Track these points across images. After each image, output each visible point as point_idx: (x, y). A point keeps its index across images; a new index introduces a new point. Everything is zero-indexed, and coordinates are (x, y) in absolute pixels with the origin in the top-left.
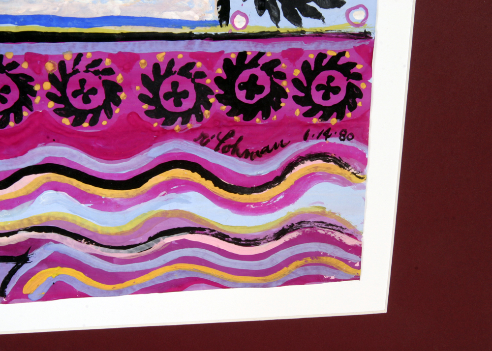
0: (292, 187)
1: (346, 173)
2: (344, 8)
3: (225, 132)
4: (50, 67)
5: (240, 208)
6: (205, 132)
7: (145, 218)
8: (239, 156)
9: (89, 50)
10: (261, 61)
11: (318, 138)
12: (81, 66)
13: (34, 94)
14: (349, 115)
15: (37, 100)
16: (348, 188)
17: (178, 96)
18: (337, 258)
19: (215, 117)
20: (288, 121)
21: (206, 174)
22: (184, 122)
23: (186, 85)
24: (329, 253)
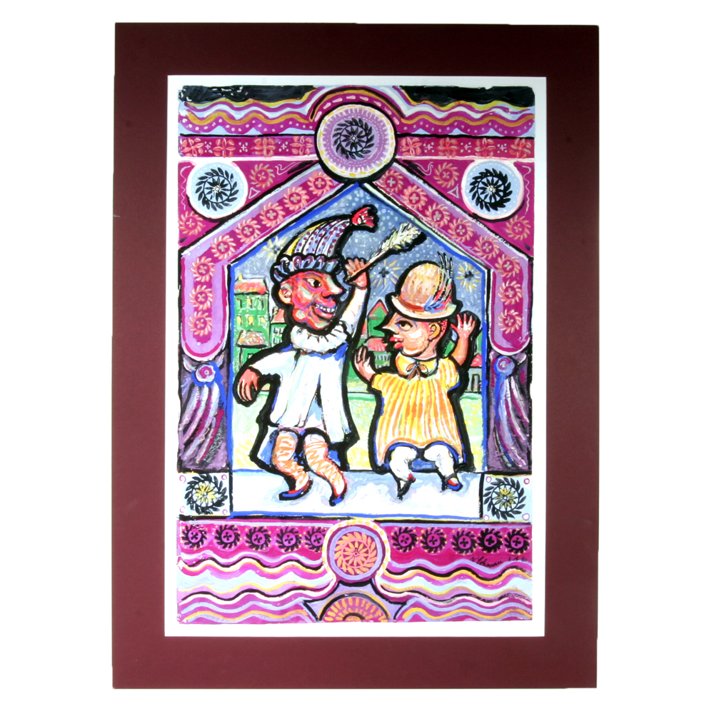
0: (505, 579)
1: (525, 574)
2: (521, 514)
3: (481, 557)
4: (423, 532)
5: (485, 586)
6: (474, 556)
7: (450, 589)
8: (485, 566)
9: (436, 526)
10: (494, 532)
11: (514, 560)
12: (433, 532)
13: (416, 541)
14: (525, 552)
15: (417, 543)
16: (526, 580)
17: (465, 543)
18: (523, 610)
19: (477, 551)
20: (503, 553)
21: (473, 573)
22: (466, 553)
23: (468, 539)
24: (519, 607)
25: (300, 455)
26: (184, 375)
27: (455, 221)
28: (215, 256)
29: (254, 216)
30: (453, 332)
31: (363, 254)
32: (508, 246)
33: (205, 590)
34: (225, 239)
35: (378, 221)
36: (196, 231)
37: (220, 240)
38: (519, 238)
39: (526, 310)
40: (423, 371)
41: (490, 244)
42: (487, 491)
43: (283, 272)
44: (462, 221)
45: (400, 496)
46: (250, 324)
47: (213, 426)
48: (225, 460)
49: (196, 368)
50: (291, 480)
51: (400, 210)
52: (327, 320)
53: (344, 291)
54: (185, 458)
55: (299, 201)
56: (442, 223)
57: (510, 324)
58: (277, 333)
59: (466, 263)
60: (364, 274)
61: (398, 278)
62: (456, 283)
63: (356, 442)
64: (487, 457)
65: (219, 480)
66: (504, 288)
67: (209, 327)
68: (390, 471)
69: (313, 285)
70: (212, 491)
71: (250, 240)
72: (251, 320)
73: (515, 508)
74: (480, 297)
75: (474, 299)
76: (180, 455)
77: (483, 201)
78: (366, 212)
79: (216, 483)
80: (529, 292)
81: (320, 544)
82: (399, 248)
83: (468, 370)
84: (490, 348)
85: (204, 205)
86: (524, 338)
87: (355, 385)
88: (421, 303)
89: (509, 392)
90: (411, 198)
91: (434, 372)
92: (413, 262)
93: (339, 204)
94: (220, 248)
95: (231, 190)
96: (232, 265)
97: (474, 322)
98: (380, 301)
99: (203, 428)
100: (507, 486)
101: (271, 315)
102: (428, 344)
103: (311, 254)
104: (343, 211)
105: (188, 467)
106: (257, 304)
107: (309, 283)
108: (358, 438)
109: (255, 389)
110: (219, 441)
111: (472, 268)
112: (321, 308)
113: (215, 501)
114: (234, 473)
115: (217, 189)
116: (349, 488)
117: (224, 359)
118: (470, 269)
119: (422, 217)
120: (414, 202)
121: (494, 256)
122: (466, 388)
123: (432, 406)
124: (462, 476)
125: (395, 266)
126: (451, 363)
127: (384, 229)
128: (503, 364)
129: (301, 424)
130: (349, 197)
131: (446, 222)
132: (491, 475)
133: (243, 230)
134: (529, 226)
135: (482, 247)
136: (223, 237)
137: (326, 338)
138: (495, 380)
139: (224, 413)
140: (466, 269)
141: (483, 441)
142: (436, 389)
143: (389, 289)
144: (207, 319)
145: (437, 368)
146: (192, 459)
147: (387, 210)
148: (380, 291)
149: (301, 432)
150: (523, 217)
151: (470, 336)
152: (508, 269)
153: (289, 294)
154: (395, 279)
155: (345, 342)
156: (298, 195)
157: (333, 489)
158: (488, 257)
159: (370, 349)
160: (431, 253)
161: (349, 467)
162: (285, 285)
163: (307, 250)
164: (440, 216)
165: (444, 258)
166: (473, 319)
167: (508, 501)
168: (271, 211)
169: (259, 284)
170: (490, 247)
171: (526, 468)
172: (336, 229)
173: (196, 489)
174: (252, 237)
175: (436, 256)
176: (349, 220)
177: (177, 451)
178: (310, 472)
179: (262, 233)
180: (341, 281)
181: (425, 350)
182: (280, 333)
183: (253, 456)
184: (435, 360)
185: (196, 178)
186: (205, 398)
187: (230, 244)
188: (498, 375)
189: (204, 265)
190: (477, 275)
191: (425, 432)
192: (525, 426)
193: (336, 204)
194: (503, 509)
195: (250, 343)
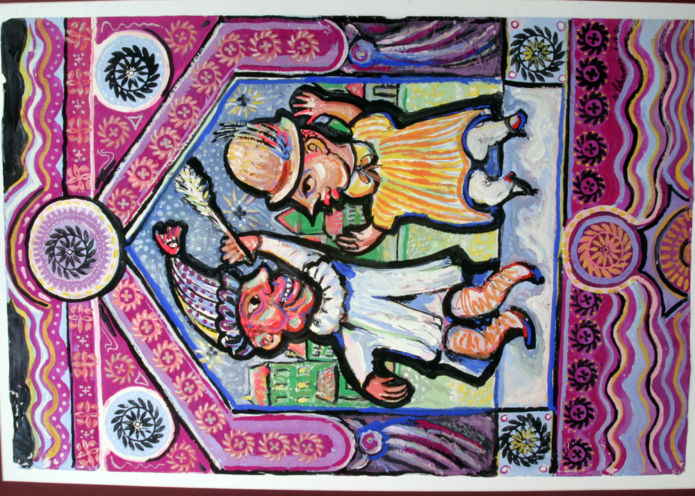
0: (641, 56)
1: (635, 29)
2: (558, 32)
3: (612, 87)
4: (579, 163)
5: (650, 81)
6: (612, 96)
7: (653, 127)
8: (624, 81)
9: (572, 145)
10: (580, 69)
11: (617, 43)
12: (579, 149)
13: (590, 171)
14: (606, 29)
15: (593, 170)
16: (643, 28)
17: (595, 108)
18: (681, 32)
19: (605, 91)
20: (608, 57)
21: (632, 97)
22: (607, 105)
23: (590, 104)
24: (677, 37)
25: (478, 323)
26: (373, 469)
27: (173, 121)
28: (221, 428)
29: (171, 379)
30: (318, 121)
31: (215, 241)
32: (204, 50)
33: (644, 441)
34: (200, 417)
35: (173, 221)
36: (190, 451)
37: (201, 422)
38: (194, 35)
39: (289, 24)
40: (369, 160)
41: (201, 73)
42: (528, 77)
43: (240, 344)
44: (172, 111)
45: (533, 192)
46: (307, 387)
47: (438, 432)
48: (482, 418)
49: (365, 453)
50: (510, 335)
51: (159, 191)
52: (302, 287)
53: (264, 265)
54: (479, 467)
55: (150, 322)
56: (175, 137)
57: (307, 46)
58: (319, 352)
59: (227, 105)
60: (241, 239)
61: (246, 195)
62: (252, 118)
63: (462, 250)
64: (483, 77)
65: (507, 424)
66: (259, 54)
67: (312, 437)
68: (500, 205)
69: (255, 306)
70: (521, 434)
71: (201, 385)
72: (302, 385)
73: (549, 40)
74: (271, 85)
75: (275, 93)
76: (474, 473)
77: (146, 83)
78: (162, 236)
79: (511, 429)
80: (264, 22)
81: (592, 297)
82: (207, 193)
83: (368, 101)
84: (339, 73)
85: (158, 441)
86: (325, 27)
87: (388, 251)
88: (279, 164)
89: (397, 48)
90: (143, 177)
91: (371, 146)
92: (225, 175)
93: (153, 272)
94: (211, 423)
95: (138, 407)
96: (232, 408)
97: (304, 93)
98: (276, 218)
99: (440, 445)
100: (521, 51)
101: (296, 360)
102: (334, 154)
103: (217, 307)
104: (162, 265)
105: (490, 463)
106: (282, 377)
107: (254, 310)
108: (457, 247)
109: (391, 381)
110: (458, 425)
111: (234, 96)
112: (286, 295)
113: (534, 430)
114: (499, 407)
115: (138, 424)
116: (522, 259)
117: (353, 420)
118: (234, 100)
119: (167, 163)
120: (148, 174)
121: (217, 67)
122: (393, 103)
123: (416, 149)
124: (508, 110)
125: (231, 198)
126: (358, 124)
127: (183, 213)
128: (360, 55)
129: (438, 321)
130: (143, 258)
131: (174, 131)
132: (507, 72)
133: (188, 393)
134: (179, 22)
135: (205, 84)
136: (197, 419)
137: (326, 289)
138: (380, 65)
139: (422, 419)
140: (235, 104)
141: (462, 82)
142: (393, 143)
143: (260, 206)
144: (302, 440)
145: (366, 143)
146: (480, 458)
147: (159, 209)
148: (264, 218)
149: (448, 322)
150: (166, 30)
151: (322, 99)
152: (234, 49)
153: (268, 337)
154: (247, 198)
155: (330, 264)
156: (142, 324)
157: (522, 280)
158: (218, 76)
159: (340, 231)
160: (214, 151)
161: (495, 259)
162: (257, 341)
163: (211, 313)
164: (165, 139)
165: (220, 134)
166: (301, 95)
167: (541, 49)
168: (164, 358)
169: (256, 375)
170: (206, 73)
171: (498, 25)
172: (184, 276)
173: (518, 454)
174: (197, 382)
175: (218, 145)
176: (173, 259)
177: (469, 477)
178: (500, 310)
179: (191, 370)
180: (250, 270)
181: (341, 159)
182: (320, 348)
183: (477, 382)
184: (355, 145)
185: (125, 450)
186: (402, 443)
187: (205, 410)
188: (375, 62)
189: (233, 442)
190: (242, 90)
191: (450, 159)
192: (442, 26)
193: (153, 276)
194: (551, 57)
195: (332, 387)
